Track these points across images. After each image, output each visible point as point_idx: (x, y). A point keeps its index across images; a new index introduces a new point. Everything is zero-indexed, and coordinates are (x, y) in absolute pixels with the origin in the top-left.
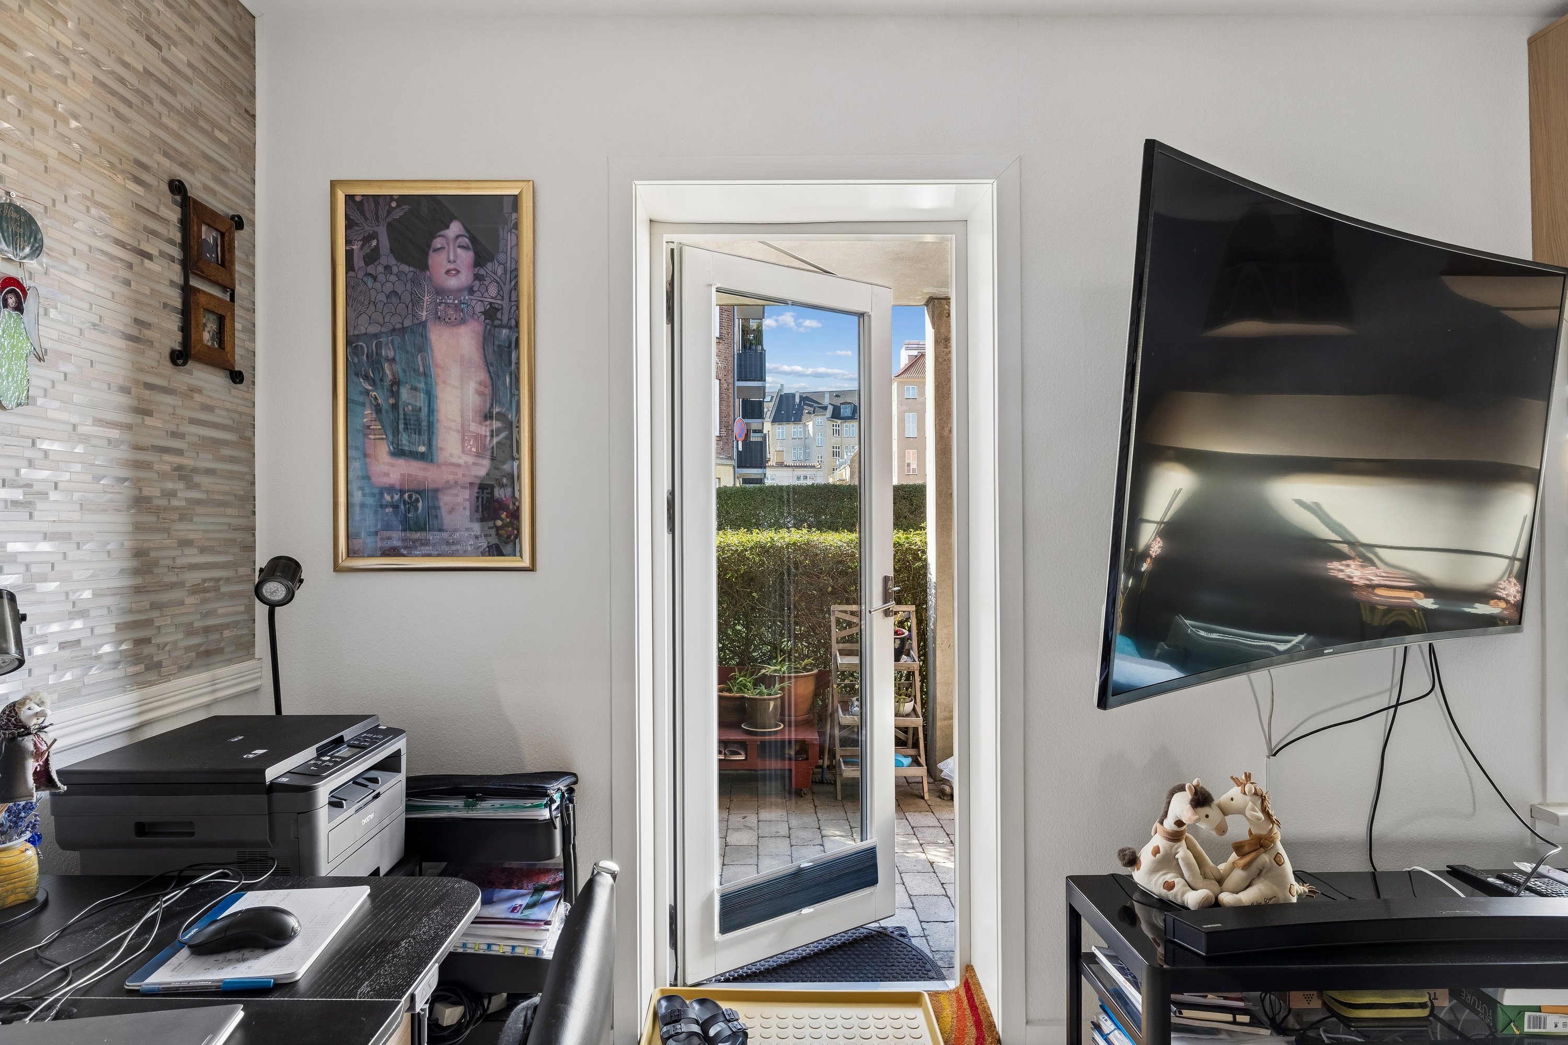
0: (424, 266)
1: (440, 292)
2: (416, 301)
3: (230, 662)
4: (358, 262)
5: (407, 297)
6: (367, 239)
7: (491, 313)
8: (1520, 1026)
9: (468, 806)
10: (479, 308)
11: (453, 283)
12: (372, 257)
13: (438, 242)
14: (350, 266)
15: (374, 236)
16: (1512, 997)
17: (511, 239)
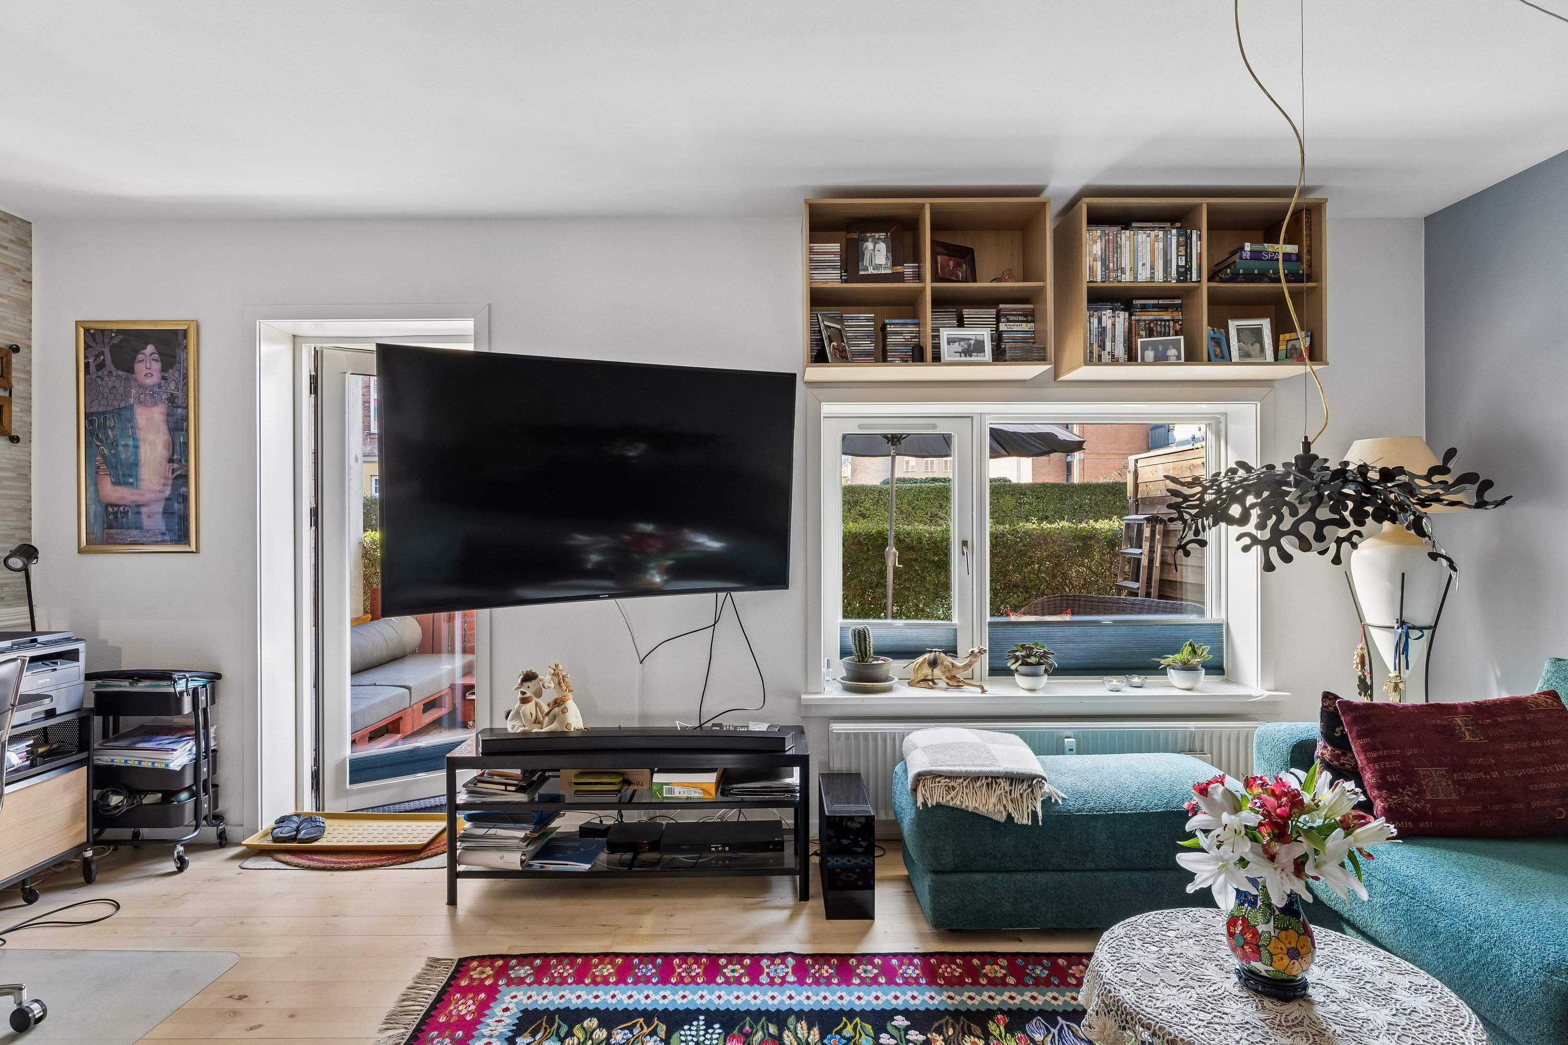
0: (131, 370)
1: (141, 386)
2: (127, 394)
3: (9, 606)
4: (92, 368)
5: (121, 390)
6: (97, 356)
7: (172, 399)
8: (661, 794)
9: (131, 684)
10: (164, 397)
11: (150, 381)
12: (101, 366)
13: (140, 357)
14: (87, 372)
15: (102, 353)
16: (658, 778)
17: (183, 356)
